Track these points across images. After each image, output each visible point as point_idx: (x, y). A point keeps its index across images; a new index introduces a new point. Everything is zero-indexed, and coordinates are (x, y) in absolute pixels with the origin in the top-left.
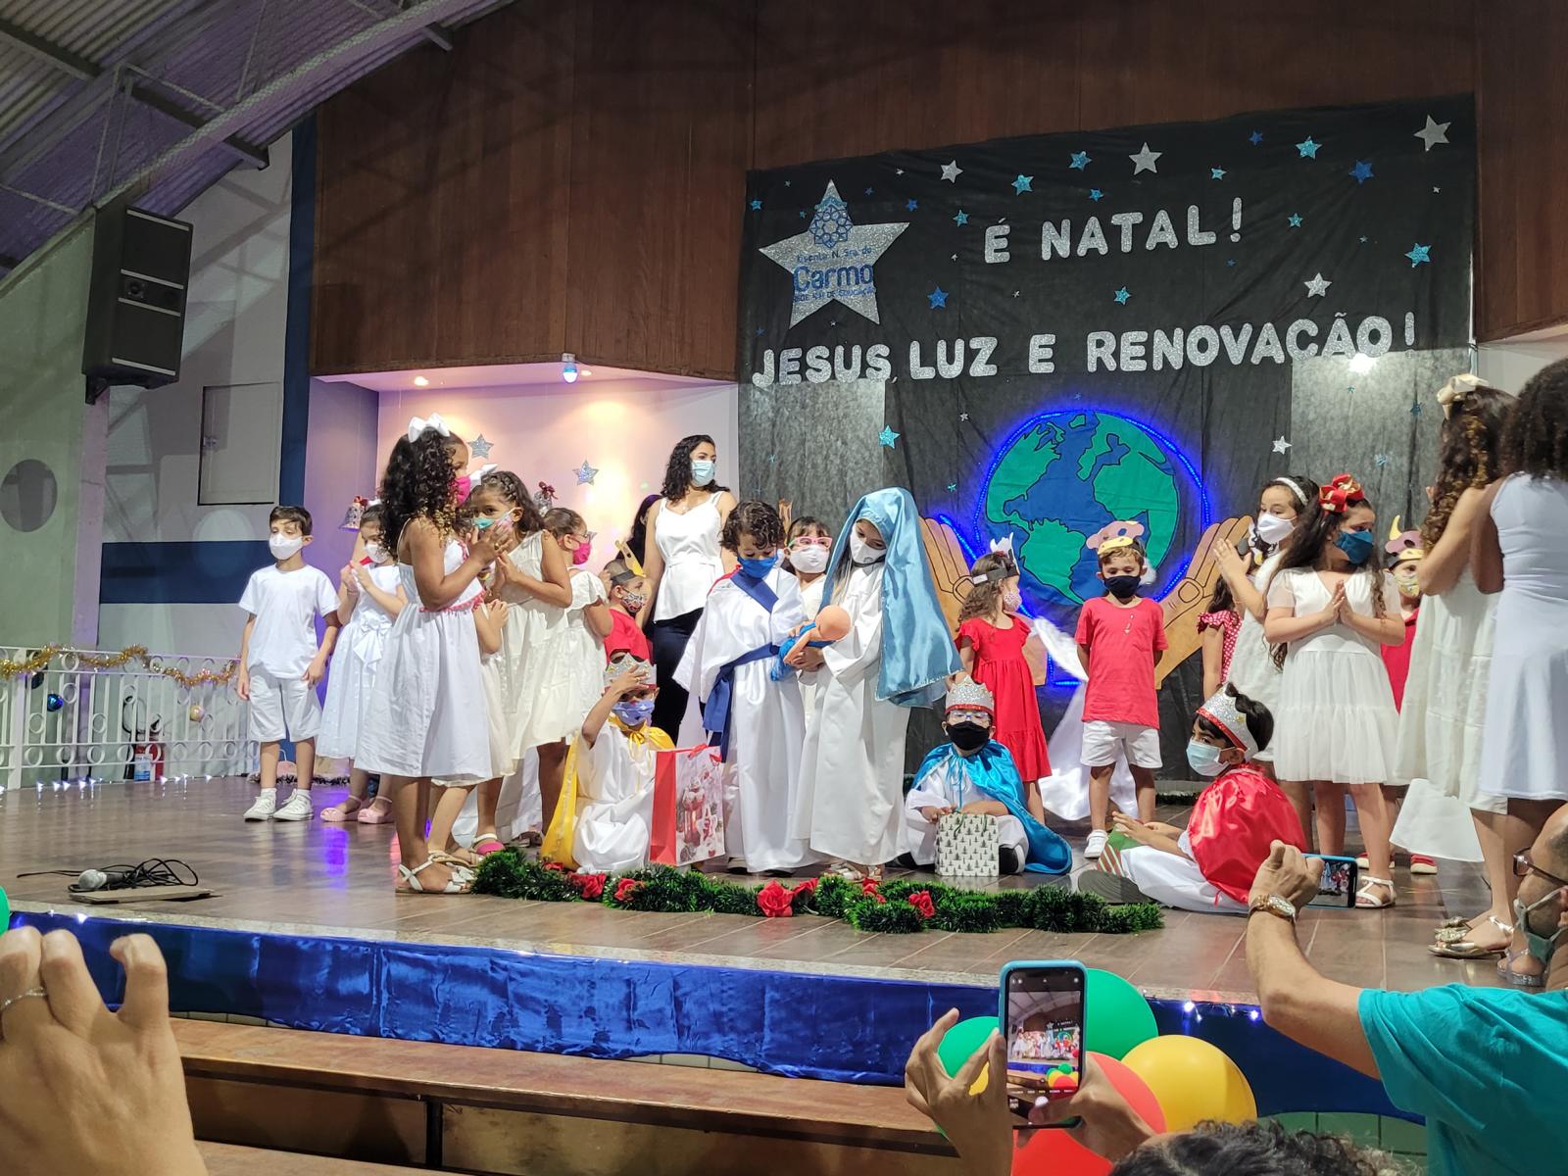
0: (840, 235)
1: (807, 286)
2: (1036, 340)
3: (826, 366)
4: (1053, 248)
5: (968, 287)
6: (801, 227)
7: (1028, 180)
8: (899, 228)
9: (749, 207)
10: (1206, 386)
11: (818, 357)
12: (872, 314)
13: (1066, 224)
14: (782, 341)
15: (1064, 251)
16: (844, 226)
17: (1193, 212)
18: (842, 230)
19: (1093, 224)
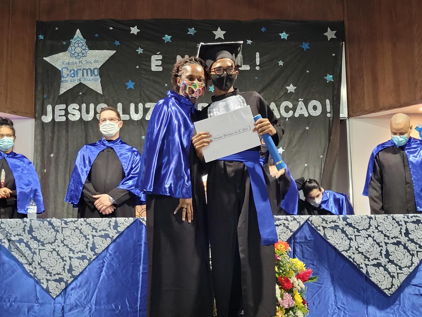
0: (83, 54)
1: (68, 76)
3: (77, 113)
5: (144, 80)
6: (64, 49)
7: (169, 37)
8: (111, 53)
9: (37, 38)
11: (74, 109)
12: (99, 90)
14: (55, 101)
16: (85, 50)
18: (84, 52)
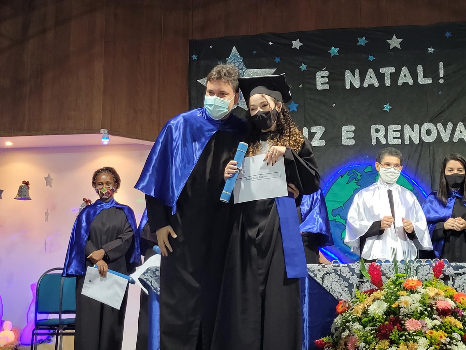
2: (345, 129)
4: (351, 84)
5: (309, 101)
7: (336, 50)
8: (271, 71)
10: (432, 152)
13: (357, 72)
15: (357, 85)
17: (420, 69)
18: (241, 71)
19: (371, 72)
